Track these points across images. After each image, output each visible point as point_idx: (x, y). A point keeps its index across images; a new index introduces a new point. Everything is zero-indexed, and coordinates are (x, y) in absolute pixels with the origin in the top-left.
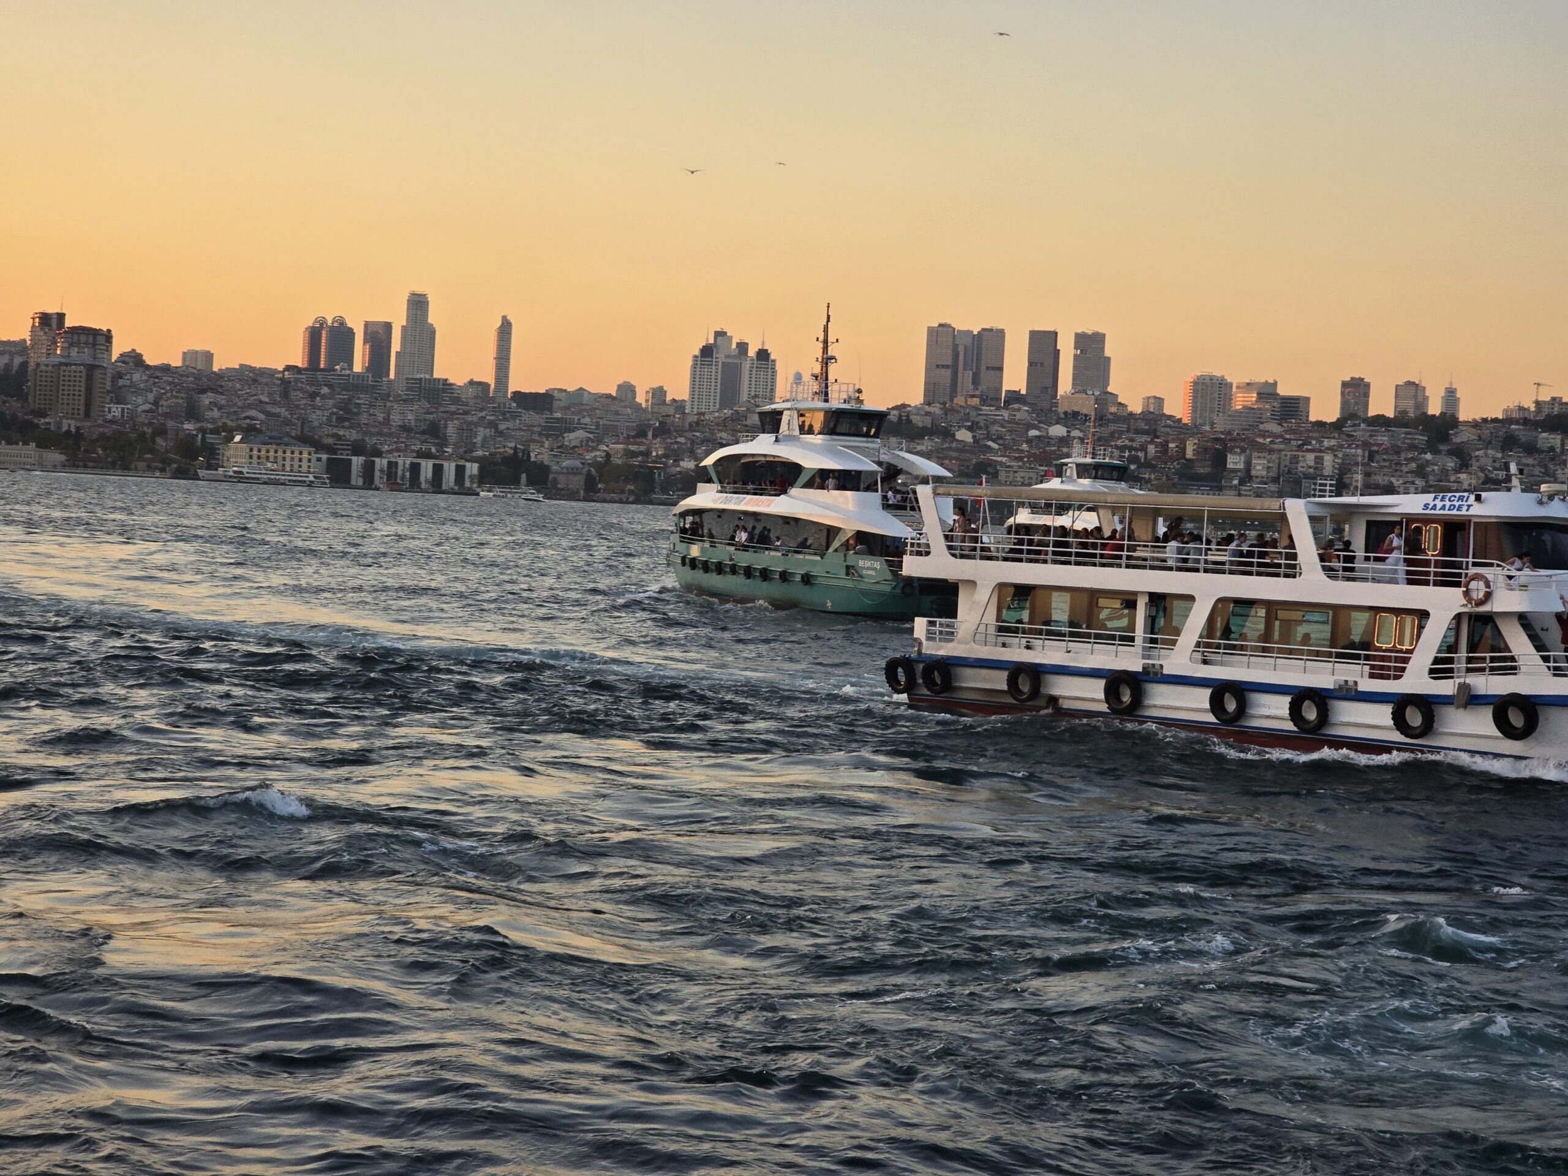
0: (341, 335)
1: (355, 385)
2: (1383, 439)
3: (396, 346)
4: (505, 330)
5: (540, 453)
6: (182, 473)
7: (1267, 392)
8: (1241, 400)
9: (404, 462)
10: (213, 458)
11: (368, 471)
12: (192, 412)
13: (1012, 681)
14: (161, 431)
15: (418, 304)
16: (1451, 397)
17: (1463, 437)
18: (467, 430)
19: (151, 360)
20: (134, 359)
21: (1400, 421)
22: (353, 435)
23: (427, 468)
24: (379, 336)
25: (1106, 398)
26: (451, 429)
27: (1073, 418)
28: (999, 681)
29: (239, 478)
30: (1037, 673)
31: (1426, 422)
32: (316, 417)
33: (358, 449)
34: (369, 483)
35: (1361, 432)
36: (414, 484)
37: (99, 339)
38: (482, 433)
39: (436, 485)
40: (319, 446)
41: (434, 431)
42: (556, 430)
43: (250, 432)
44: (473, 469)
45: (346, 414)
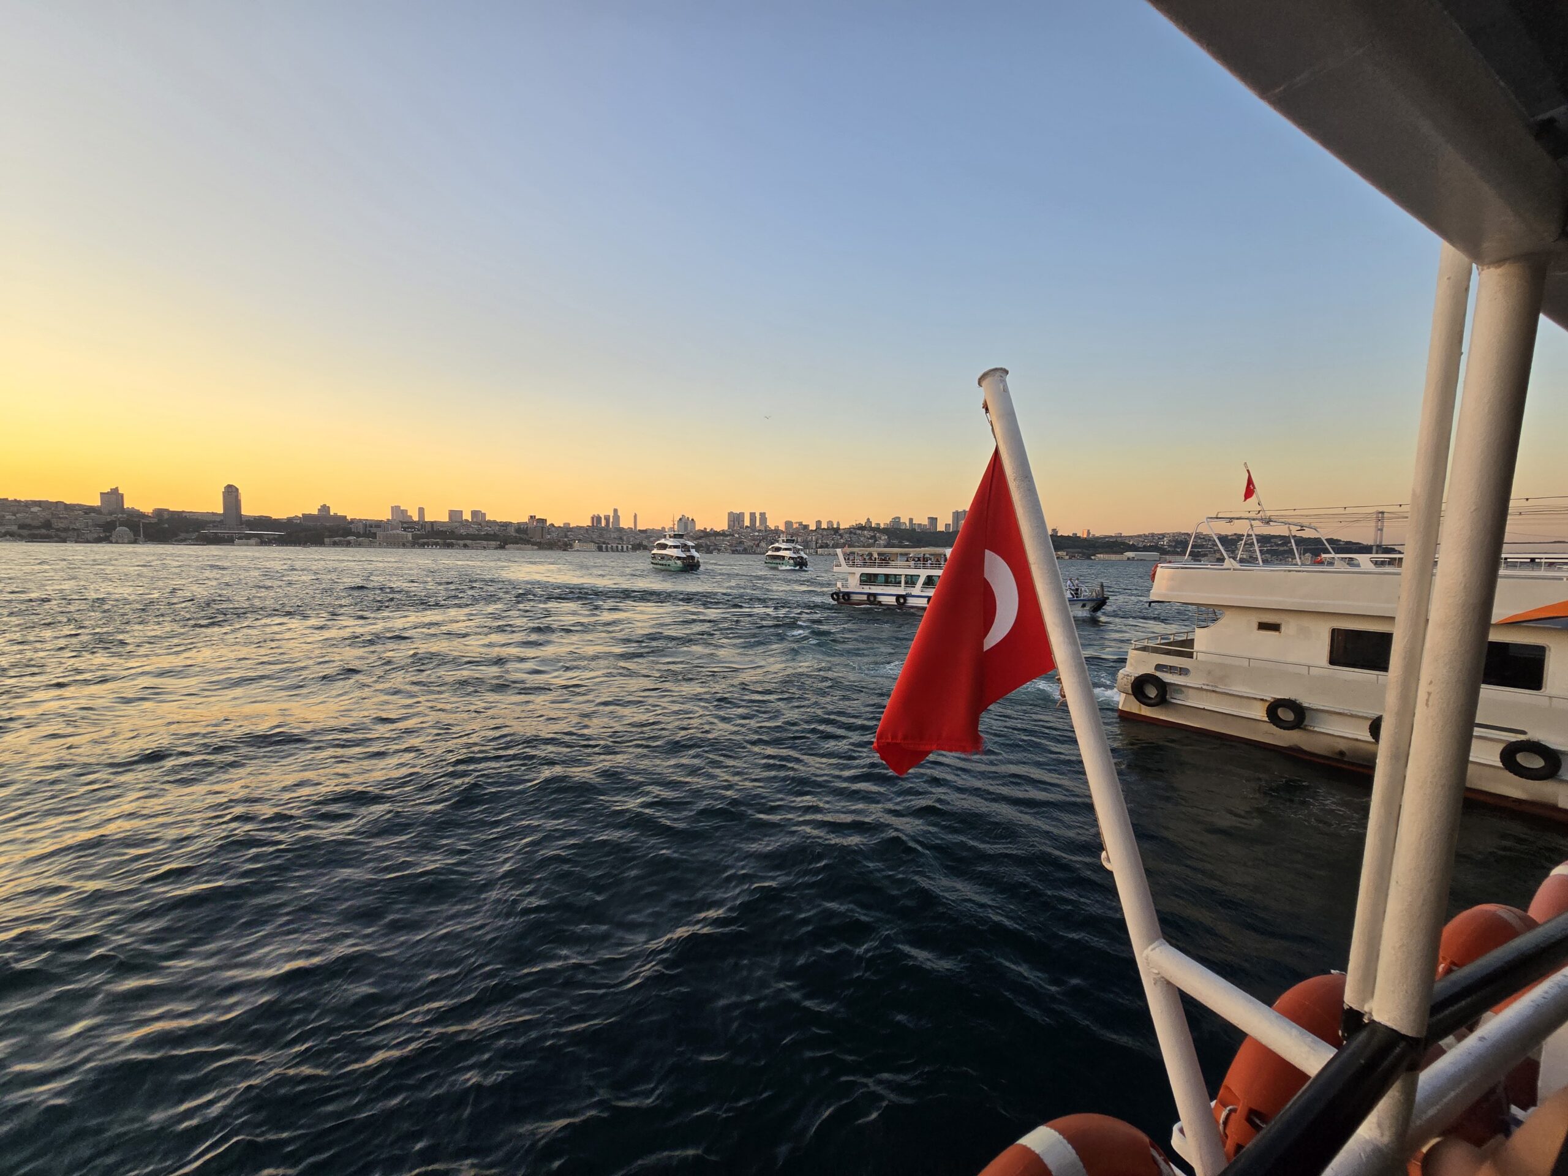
0: (599, 518)
1: (602, 529)
2: (825, 533)
3: (611, 520)
4: (635, 516)
5: (645, 543)
6: (564, 550)
7: (800, 524)
8: (795, 526)
9: (614, 545)
10: (571, 546)
11: (607, 547)
12: (566, 536)
13: (868, 598)
14: (559, 541)
15: (616, 511)
16: (838, 524)
17: (841, 532)
18: (628, 538)
19: (556, 525)
20: (552, 525)
21: (828, 529)
22: (602, 540)
23: (620, 547)
24: (607, 518)
25: (766, 527)
26: (625, 538)
27: (760, 531)
28: (865, 597)
29: (578, 551)
30: (875, 595)
31: (833, 529)
32: (594, 536)
33: (604, 543)
34: (607, 551)
35: (820, 531)
36: (617, 551)
37: (544, 521)
38: (632, 539)
39: (622, 550)
40: (595, 543)
41: (621, 538)
42: (648, 537)
43: (579, 540)
44: (630, 546)
45: (601, 536)
